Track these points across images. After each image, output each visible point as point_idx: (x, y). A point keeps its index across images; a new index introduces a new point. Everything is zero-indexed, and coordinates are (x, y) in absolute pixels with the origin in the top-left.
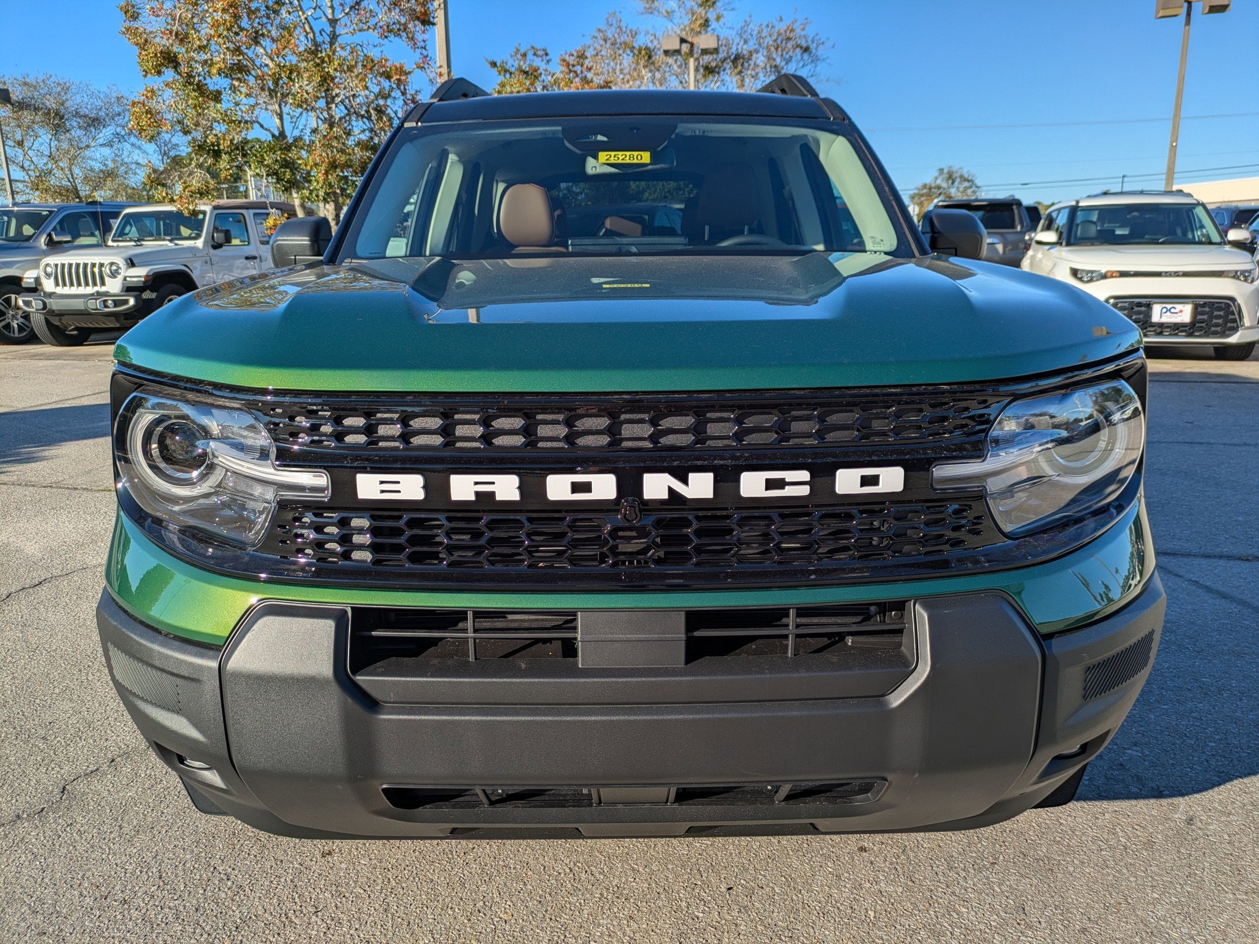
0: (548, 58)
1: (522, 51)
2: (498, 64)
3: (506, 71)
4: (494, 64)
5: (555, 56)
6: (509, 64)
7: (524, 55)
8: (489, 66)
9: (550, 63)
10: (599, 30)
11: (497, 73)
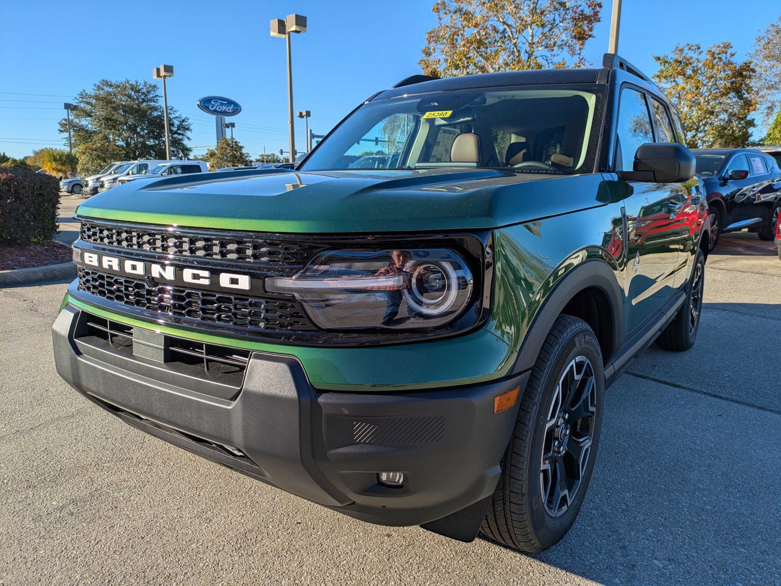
0: (700, 51)
1: (680, 48)
2: (661, 58)
3: (666, 62)
4: (658, 59)
5: (704, 48)
6: (669, 58)
7: (682, 50)
8: (654, 60)
9: (701, 54)
10: (773, 25)
11: (659, 64)
